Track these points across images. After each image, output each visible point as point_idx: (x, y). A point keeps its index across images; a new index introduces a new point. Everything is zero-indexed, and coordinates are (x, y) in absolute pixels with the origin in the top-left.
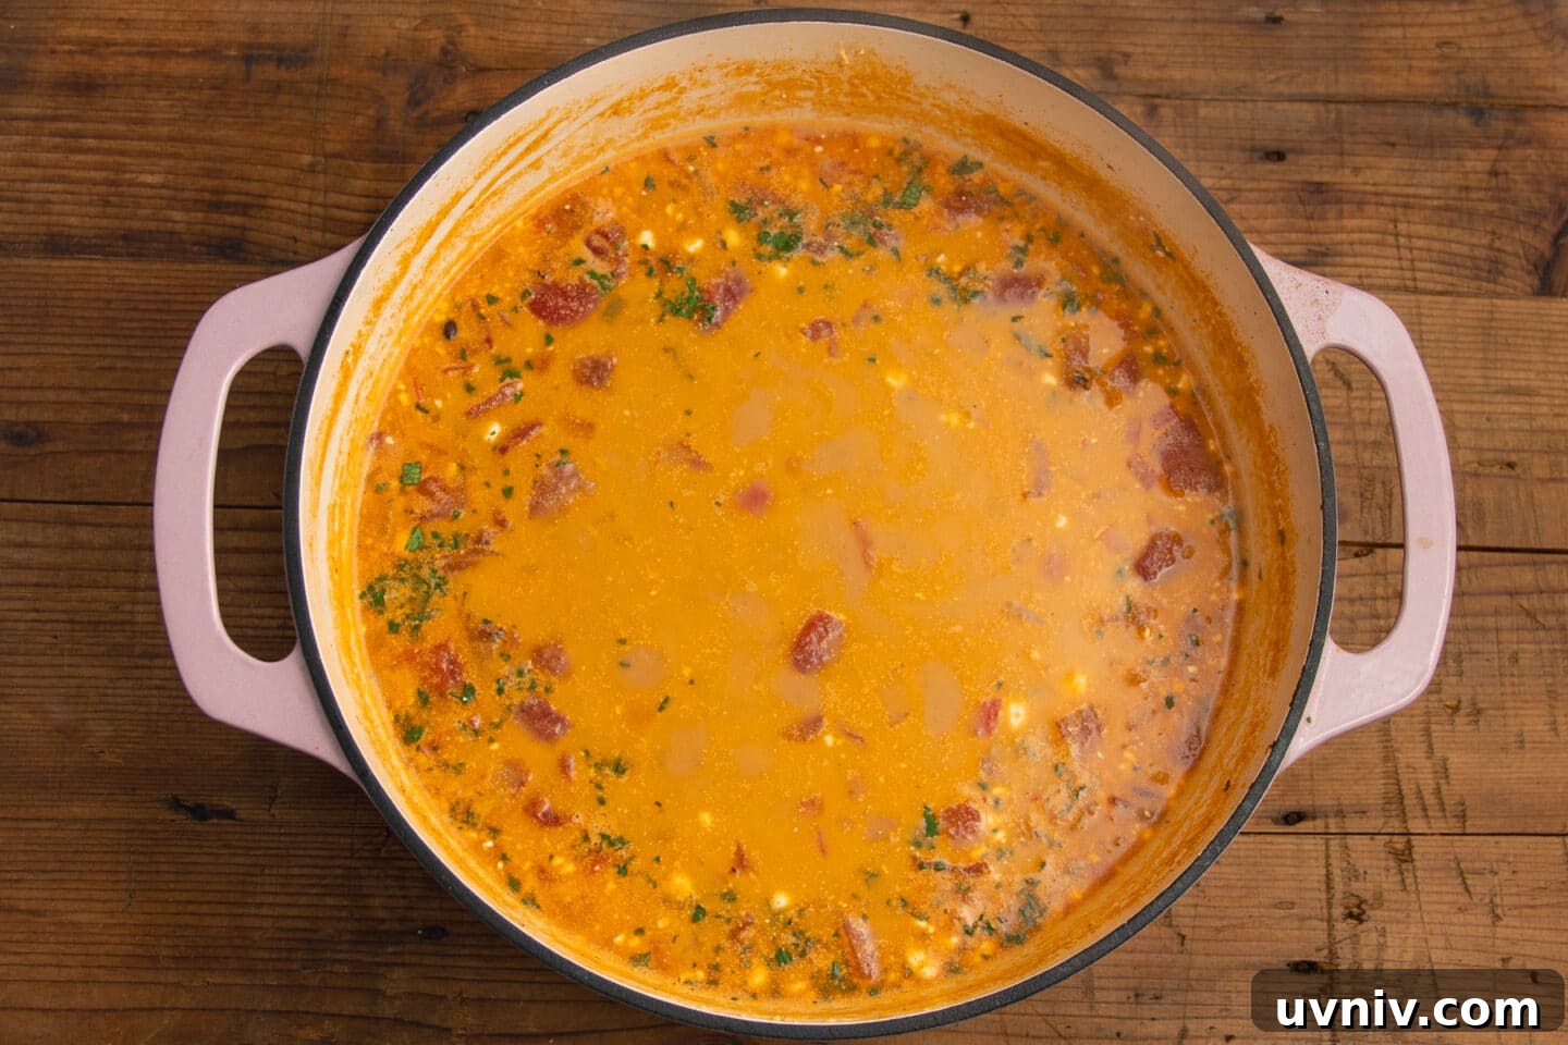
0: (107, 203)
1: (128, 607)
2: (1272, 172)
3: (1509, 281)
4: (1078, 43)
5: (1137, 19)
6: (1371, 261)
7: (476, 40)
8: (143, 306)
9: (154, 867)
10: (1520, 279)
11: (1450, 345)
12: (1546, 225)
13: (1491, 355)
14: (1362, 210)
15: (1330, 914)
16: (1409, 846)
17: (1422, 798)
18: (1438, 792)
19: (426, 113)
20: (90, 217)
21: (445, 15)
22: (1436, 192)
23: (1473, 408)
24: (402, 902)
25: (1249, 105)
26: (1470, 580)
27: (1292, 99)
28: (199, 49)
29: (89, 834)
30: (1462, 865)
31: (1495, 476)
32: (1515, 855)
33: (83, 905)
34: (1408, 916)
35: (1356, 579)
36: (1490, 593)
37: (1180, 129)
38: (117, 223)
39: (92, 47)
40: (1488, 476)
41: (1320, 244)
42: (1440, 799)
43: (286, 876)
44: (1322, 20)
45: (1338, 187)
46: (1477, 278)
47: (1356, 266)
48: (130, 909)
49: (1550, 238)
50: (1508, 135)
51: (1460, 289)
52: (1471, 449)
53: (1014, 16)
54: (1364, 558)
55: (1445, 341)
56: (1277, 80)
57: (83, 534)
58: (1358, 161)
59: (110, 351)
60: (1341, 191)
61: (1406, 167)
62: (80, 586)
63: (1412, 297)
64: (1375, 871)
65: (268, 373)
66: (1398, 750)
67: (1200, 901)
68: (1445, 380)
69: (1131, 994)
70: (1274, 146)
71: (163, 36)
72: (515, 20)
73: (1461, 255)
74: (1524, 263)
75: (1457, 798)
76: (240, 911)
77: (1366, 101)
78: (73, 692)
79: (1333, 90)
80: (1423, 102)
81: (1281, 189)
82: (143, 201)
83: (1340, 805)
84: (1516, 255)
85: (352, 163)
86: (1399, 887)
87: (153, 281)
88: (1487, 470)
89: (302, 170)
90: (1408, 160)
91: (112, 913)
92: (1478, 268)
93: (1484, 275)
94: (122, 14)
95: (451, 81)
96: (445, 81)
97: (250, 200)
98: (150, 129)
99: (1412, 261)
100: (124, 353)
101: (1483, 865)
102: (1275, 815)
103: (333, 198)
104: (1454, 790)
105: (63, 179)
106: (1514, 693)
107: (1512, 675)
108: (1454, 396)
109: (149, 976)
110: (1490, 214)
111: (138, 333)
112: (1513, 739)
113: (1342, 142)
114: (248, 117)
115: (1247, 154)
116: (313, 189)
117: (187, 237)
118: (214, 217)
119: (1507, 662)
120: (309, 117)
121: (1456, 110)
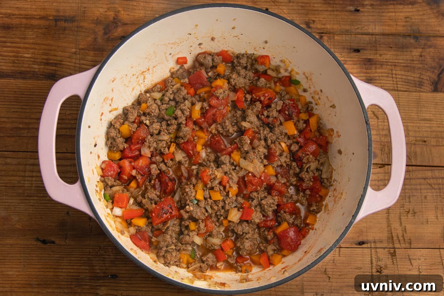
0: (14, 63)
1: (23, 182)
2: (356, 55)
3: (425, 87)
4: (300, 17)
5: (317, 10)
6: (384, 82)
7: (124, 16)
8: (26, 93)
9: (31, 258)
10: (428, 87)
11: (408, 106)
12: (436, 71)
13: (419, 109)
14: (382, 67)
15: (372, 271)
16: (395, 252)
17: (398, 238)
18: (403, 236)
19: (109, 37)
20: (9, 67)
21: (114, 7)
22: (404, 62)
23: (414, 125)
24: (104, 268)
25: (350, 36)
26: (413, 175)
27: (362, 34)
28: (41, 17)
29: (12, 248)
30: (410, 257)
31: (420, 144)
32: (425, 254)
33: (10, 269)
34: (394, 272)
35: (380, 174)
36: (419, 179)
37: (329, 43)
38: (17, 69)
39: (9, 16)
40: (418, 144)
41: (370, 77)
42: (404, 238)
43: (70, 260)
44: (371, 11)
45: (375, 60)
46: (416, 87)
47: (381, 83)
48: (24, 270)
49: (437, 75)
50: (425, 44)
51: (410, 90)
52: (413, 137)
53: (281, 9)
54: (382, 169)
55: (406, 105)
56: (358, 28)
57: (9, 161)
58: (381, 52)
59: (16, 107)
60: (376, 61)
61: (395, 54)
62: (8, 176)
63: (397, 92)
64: (385, 259)
65: (63, 113)
66: (392, 224)
67: (334, 267)
68: (406, 116)
69: (315, 294)
70: (356, 48)
71: (30, 13)
72: (135, 9)
73: (411, 80)
74: (429, 82)
75: (409, 238)
76: (57, 270)
77: (384, 35)
78: (7, 207)
79: (374, 31)
80: (400, 35)
81: (359, 61)
82: (25, 62)
83: (375, 239)
84: (427, 80)
85: (87, 51)
86: (392, 263)
87: (29, 86)
88: (418, 143)
89: (72, 53)
90: (396, 52)
91: (19, 271)
92: (416, 84)
93: (418, 86)
94: (17, 6)
95: (116, 27)
96: (115, 27)
97: (57, 62)
98: (27, 40)
99: (397, 82)
100: (20, 107)
101: (416, 257)
102: (356, 242)
103: (82, 62)
104: (408, 236)
106: (425, 208)
107: (425, 202)
108: (408, 121)
109: (30, 290)
110: (420, 68)
111: (24, 101)
112: (425, 221)
113: (376, 47)
114: (56, 37)
115: (349, 50)
116: (76, 59)
117: (39, 73)
118: (47, 67)
119: (423, 199)
120: (74, 38)
121: (410, 37)
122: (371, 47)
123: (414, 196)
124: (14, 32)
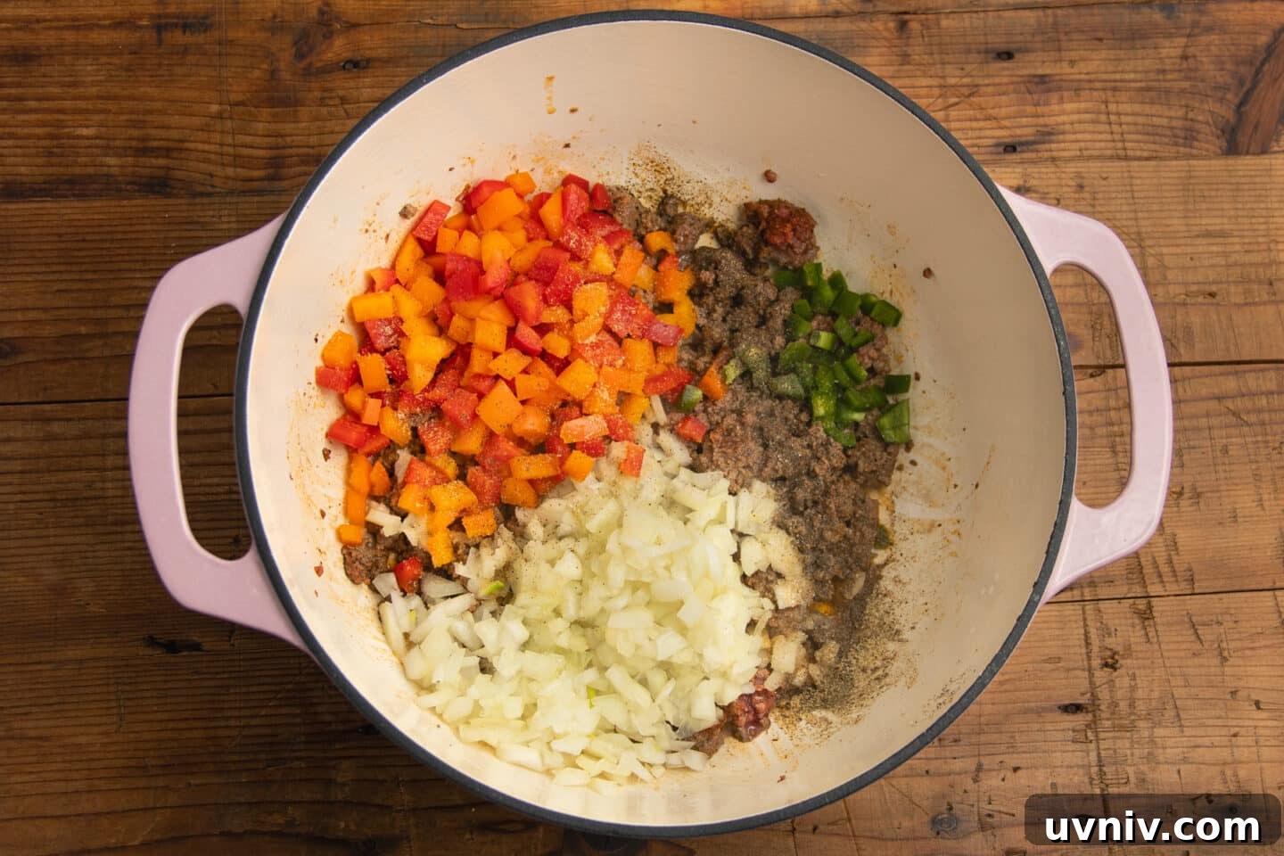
0: (51, 154)
1: (99, 485)
2: (1004, 69)
3: (1203, 144)
6: (1088, 136)
7: (348, 3)
8: (90, 237)
9: (139, 694)
10: (1210, 142)
11: (1157, 201)
12: (1229, 96)
13: (1191, 207)
14: (1079, 96)
15: (1089, 664)
16: (1150, 607)
17: (1157, 567)
18: (1170, 562)
19: (310, 64)
20: (37, 166)
22: (1139, 76)
23: (1179, 250)
24: (345, 708)
25: (982, 15)
26: (1185, 390)
27: (1017, 8)
28: (118, 20)
29: (83, 671)
30: (1194, 619)
31: (1201, 304)
32: (1236, 608)
33: (82, 730)
34: (1152, 662)
35: (1093, 395)
36: (1202, 399)
37: (926, 39)
38: (59, 170)
39: (26, 24)
40: (1194, 304)
41: (1046, 126)
42: (1173, 567)
43: (248, 693)
45: (1057, 78)
46: (1176, 144)
47: (1078, 141)
48: (121, 729)
49: (1234, 107)
50: (1195, 24)
51: (1163, 154)
52: (1179, 283)
54: (1098, 379)
55: (1154, 198)
57: (56, 428)
58: (1074, 55)
59: (64, 277)
60: (1061, 80)
61: (1112, 57)
62: (58, 471)
63: (1124, 163)
64: (1124, 628)
70: (1003, 47)
71: (85, 12)
73: (1163, 127)
74: (1214, 129)
75: (1186, 565)
76: (212, 724)
77: (1077, 5)
78: (60, 557)
81: (1012, 83)
82: (81, 150)
83: (1092, 577)
84: (1207, 123)
85: (253, 109)
86: (1144, 640)
87: (96, 217)
88: (1193, 300)
89: (212, 117)
90: (1113, 51)
91: (107, 734)
92: (1175, 136)
93: (1181, 141)
95: (329, 36)
96: (324, 36)
97: (170, 144)
98: (82, 90)
99: (1122, 134)
100: (77, 277)
101: (1211, 618)
103: (241, 139)
104: (1181, 562)
105: (11, 136)
106: (1226, 478)
107: (1224, 464)
108: (1162, 242)
109: (142, 783)
110: (1183, 91)
111: (87, 260)
112: (1228, 515)
113: (1059, 40)
114: (163, 76)
115: (982, 55)
116: (222, 132)
117: (120, 178)
118: (142, 160)
119: (1218, 453)
120: (214, 74)
121: (1151, 7)
122: (1043, 42)
123: (1194, 448)
124: (43, 70)
